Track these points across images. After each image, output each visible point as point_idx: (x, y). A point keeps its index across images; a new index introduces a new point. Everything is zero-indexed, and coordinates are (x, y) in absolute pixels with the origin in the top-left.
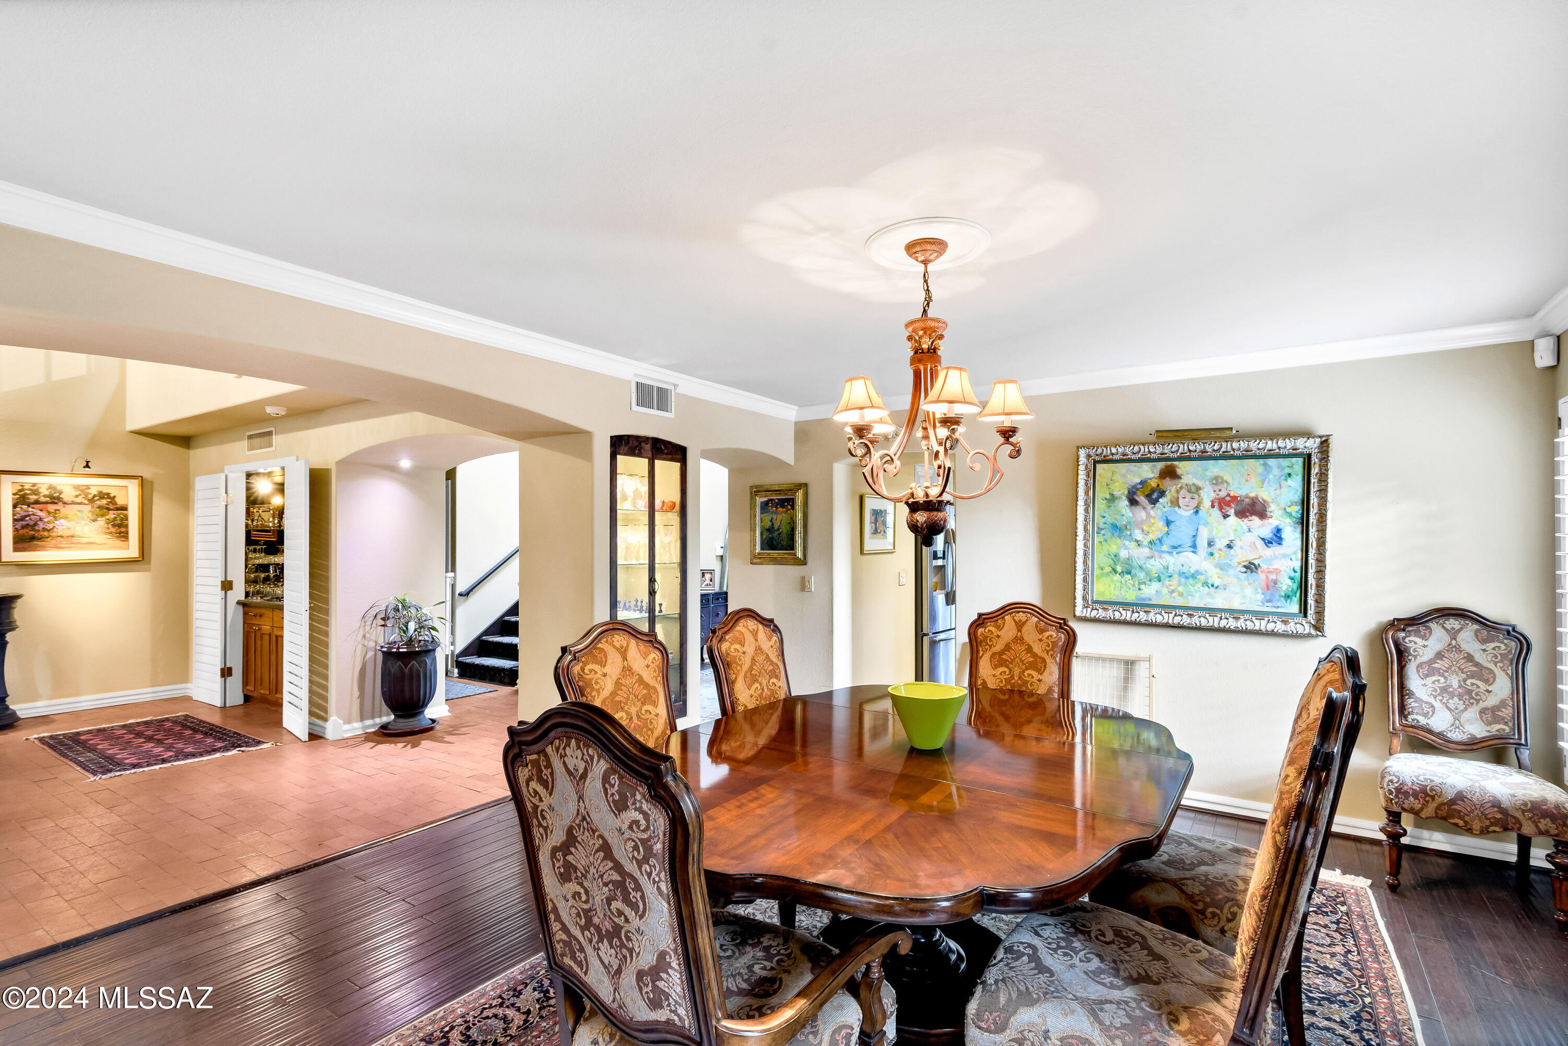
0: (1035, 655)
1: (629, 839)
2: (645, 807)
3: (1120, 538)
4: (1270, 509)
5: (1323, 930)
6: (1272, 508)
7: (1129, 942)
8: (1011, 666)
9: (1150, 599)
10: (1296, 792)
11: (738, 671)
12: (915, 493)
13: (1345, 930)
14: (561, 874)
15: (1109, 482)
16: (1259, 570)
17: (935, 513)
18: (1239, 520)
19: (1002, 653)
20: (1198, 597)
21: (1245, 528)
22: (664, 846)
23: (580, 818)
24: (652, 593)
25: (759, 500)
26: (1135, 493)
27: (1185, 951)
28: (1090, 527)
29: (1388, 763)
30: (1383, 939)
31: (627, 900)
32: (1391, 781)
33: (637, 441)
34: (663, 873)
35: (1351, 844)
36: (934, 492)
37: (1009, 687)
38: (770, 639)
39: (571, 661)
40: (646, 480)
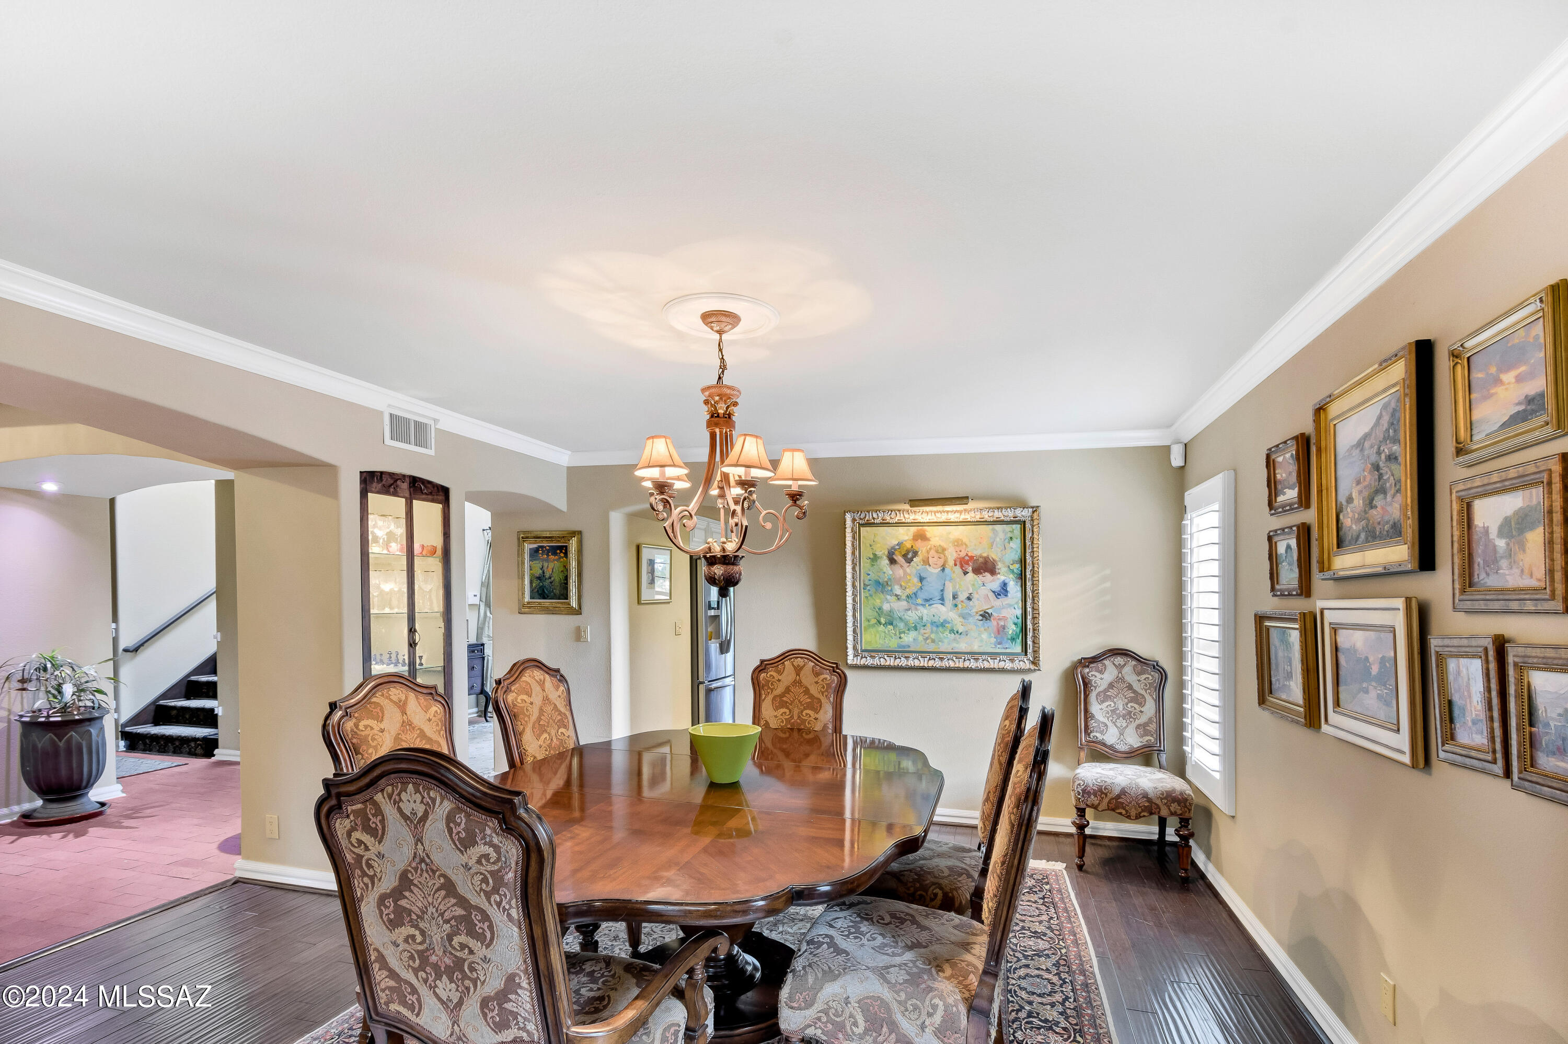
0: (812, 697)
1: (477, 873)
2: (496, 840)
3: (883, 593)
4: (997, 567)
5: (1034, 905)
6: (1000, 565)
7: (902, 921)
8: (790, 707)
9: (909, 646)
10: (1025, 781)
11: (526, 722)
12: (712, 547)
13: (1048, 902)
14: (390, 921)
15: (872, 543)
16: (992, 618)
17: (731, 567)
18: (975, 576)
19: (782, 695)
20: (947, 643)
21: (980, 583)
22: (516, 874)
23: (417, 860)
24: (412, 644)
25: (528, 547)
26: (893, 553)
27: (943, 921)
28: (857, 584)
29: (1078, 771)
30: (1073, 905)
31: (472, 933)
32: (1079, 784)
33: (392, 478)
34: (514, 900)
35: (1052, 838)
36: (731, 547)
37: (789, 726)
38: (557, 688)
39: (342, 717)
40: (403, 522)
